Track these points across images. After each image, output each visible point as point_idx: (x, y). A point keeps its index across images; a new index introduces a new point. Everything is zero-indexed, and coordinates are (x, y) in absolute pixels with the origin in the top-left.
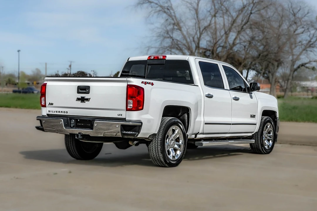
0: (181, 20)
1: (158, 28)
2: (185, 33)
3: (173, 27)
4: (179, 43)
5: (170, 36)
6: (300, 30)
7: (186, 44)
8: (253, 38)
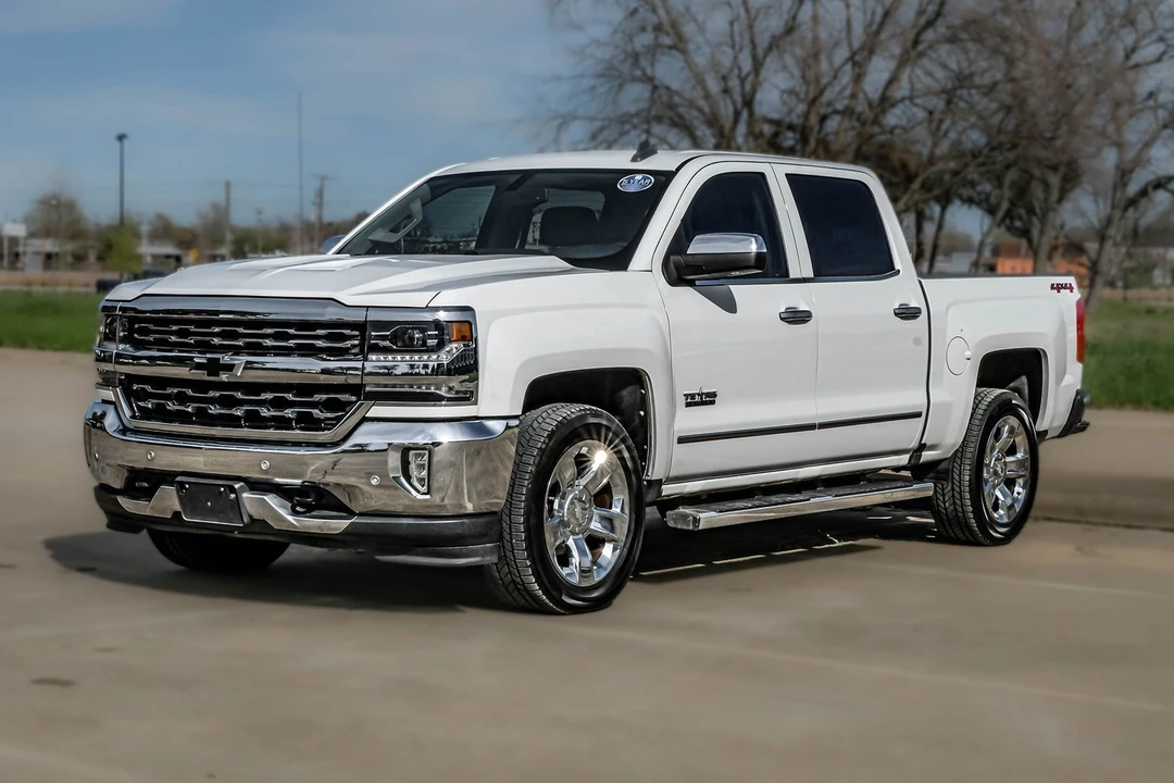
0: (688, 9)
1: (598, 43)
2: (701, 60)
3: (656, 38)
4: (676, 99)
5: (645, 74)
6: (1150, 50)
7: (702, 103)
8: (962, 80)
